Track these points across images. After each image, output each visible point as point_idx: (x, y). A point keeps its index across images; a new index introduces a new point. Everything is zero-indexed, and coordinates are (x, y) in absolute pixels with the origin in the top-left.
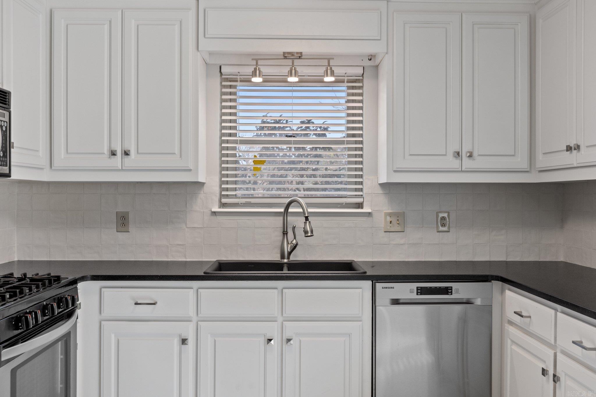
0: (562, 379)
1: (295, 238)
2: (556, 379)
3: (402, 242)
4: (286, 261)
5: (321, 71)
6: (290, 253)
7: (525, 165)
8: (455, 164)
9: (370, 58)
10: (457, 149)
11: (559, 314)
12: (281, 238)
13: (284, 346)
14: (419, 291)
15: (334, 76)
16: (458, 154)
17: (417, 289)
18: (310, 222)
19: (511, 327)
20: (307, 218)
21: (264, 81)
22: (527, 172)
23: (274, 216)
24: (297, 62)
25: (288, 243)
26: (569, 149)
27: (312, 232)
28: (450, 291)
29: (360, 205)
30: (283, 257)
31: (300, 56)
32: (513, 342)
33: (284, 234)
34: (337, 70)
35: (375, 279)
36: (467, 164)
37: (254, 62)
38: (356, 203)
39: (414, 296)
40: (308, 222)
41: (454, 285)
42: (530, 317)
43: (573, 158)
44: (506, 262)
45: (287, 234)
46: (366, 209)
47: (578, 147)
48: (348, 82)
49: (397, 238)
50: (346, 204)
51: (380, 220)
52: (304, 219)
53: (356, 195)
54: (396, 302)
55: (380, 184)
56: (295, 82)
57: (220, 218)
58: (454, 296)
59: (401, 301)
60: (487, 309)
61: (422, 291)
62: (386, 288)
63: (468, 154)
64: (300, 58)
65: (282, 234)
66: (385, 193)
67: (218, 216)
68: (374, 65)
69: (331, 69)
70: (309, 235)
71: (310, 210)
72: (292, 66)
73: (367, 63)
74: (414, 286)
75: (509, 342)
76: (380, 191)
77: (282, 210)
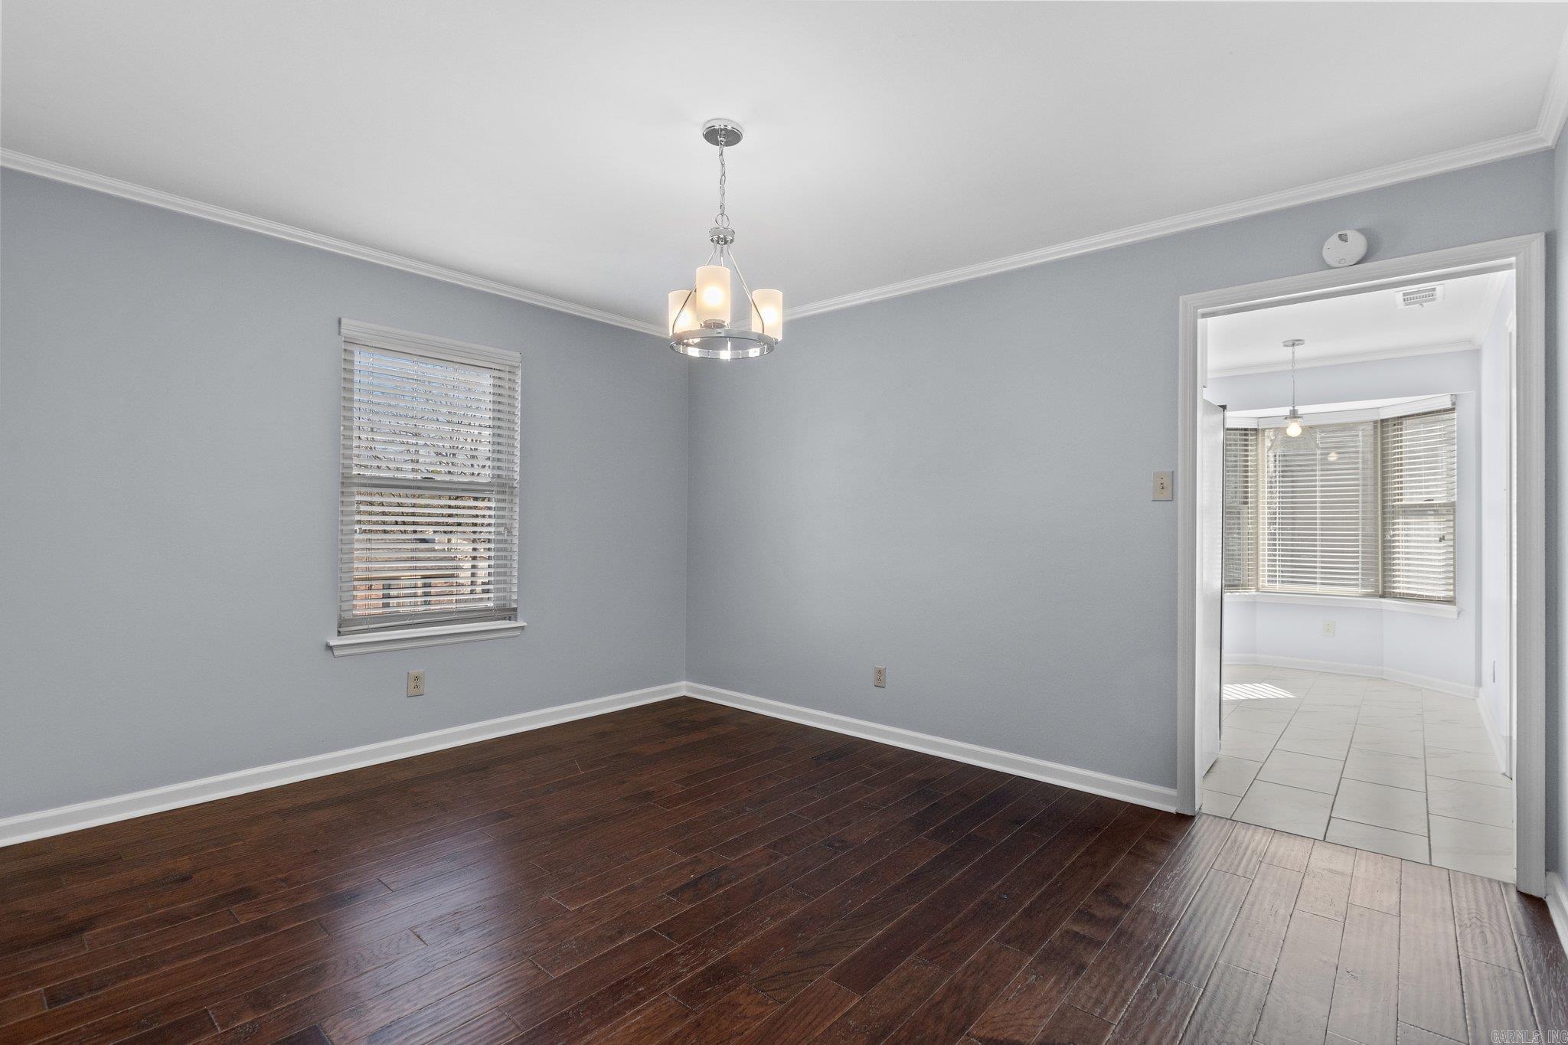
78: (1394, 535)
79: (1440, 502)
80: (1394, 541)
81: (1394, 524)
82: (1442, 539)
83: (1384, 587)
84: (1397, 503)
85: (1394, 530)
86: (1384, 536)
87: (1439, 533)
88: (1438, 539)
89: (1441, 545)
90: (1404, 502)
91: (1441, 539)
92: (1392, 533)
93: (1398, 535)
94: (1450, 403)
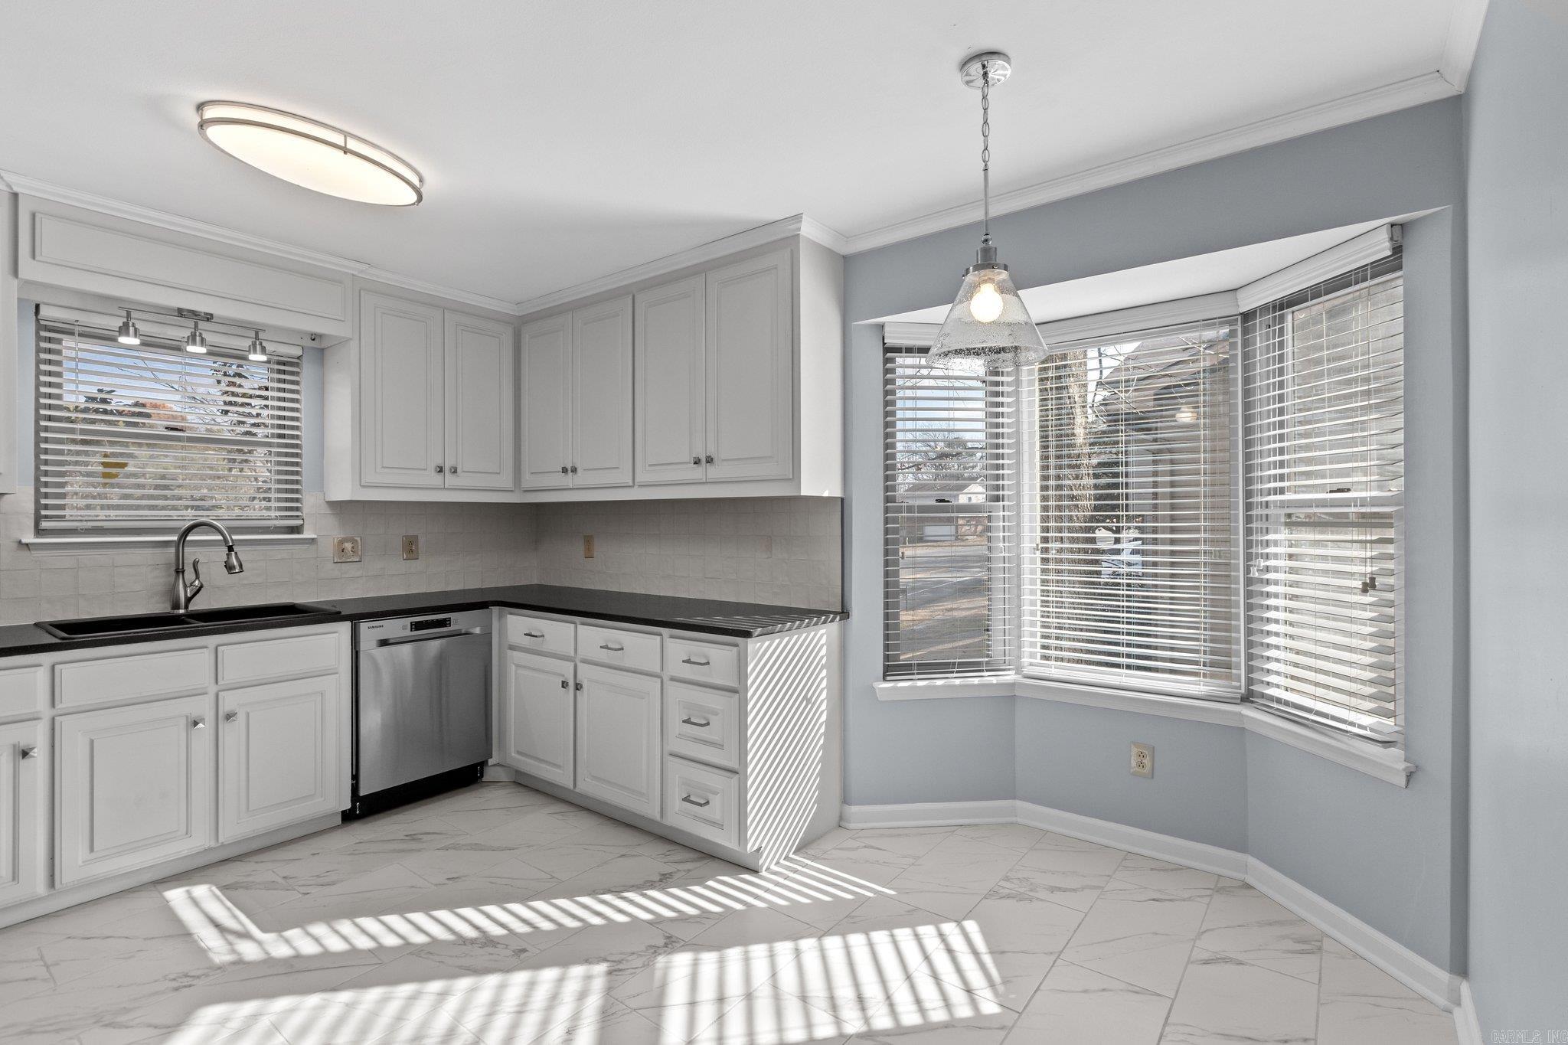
0: (585, 686)
1: (197, 577)
2: (578, 687)
3: (358, 574)
4: (182, 611)
5: (246, 343)
6: (189, 600)
7: (510, 485)
8: (436, 480)
9: (313, 337)
10: (440, 462)
11: (579, 627)
12: (173, 579)
13: (220, 726)
14: (414, 627)
15: (266, 354)
16: (441, 470)
17: (411, 625)
18: (236, 553)
19: (515, 652)
20: (230, 549)
21: (143, 344)
22: (512, 491)
23: (153, 547)
24: (202, 325)
25: (185, 586)
26: (565, 470)
27: (241, 566)
28: (448, 623)
29: (296, 529)
30: (176, 606)
31: (209, 318)
32: (518, 666)
33: (177, 572)
34: (269, 347)
35: (355, 619)
36: (450, 480)
37: (124, 314)
38: (288, 527)
39: (408, 633)
40: (233, 553)
41: (453, 616)
42: (543, 636)
43: (568, 480)
44: (482, 589)
45: (183, 572)
46: (307, 534)
47: (574, 470)
48: (279, 363)
49: (352, 570)
50: (275, 527)
51: (328, 548)
52: (226, 549)
53: (286, 516)
54: (384, 643)
55: (328, 502)
56: (203, 354)
57: (37, 554)
58: (453, 628)
59: (391, 641)
60: (487, 636)
61: (417, 626)
62: (374, 627)
63: (453, 470)
64: (208, 320)
65: (174, 573)
66: (334, 514)
67: (33, 550)
68: (319, 347)
69: (261, 344)
70: (237, 571)
71: (235, 537)
72: (193, 330)
73: (309, 343)
74: (408, 621)
75: (513, 667)
76: (326, 510)
77: (175, 538)
78: (1267, 569)
79: (1363, 494)
80: (1268, 582)
81: (1267, 543)
82: (1369, 586)
83: (1250, 681)
84: (1272, 498)
85: (1267, 557)
86: (1248, 570)
87: (1362, 569)
88: (1358, 584)
89: (1368, 599)
90: (1288, 496)
91: (1365, 584)
92: (1263, 563)
93: (1276, 570)
94: (1388, 244)
